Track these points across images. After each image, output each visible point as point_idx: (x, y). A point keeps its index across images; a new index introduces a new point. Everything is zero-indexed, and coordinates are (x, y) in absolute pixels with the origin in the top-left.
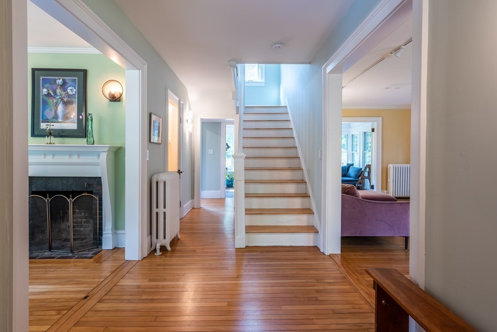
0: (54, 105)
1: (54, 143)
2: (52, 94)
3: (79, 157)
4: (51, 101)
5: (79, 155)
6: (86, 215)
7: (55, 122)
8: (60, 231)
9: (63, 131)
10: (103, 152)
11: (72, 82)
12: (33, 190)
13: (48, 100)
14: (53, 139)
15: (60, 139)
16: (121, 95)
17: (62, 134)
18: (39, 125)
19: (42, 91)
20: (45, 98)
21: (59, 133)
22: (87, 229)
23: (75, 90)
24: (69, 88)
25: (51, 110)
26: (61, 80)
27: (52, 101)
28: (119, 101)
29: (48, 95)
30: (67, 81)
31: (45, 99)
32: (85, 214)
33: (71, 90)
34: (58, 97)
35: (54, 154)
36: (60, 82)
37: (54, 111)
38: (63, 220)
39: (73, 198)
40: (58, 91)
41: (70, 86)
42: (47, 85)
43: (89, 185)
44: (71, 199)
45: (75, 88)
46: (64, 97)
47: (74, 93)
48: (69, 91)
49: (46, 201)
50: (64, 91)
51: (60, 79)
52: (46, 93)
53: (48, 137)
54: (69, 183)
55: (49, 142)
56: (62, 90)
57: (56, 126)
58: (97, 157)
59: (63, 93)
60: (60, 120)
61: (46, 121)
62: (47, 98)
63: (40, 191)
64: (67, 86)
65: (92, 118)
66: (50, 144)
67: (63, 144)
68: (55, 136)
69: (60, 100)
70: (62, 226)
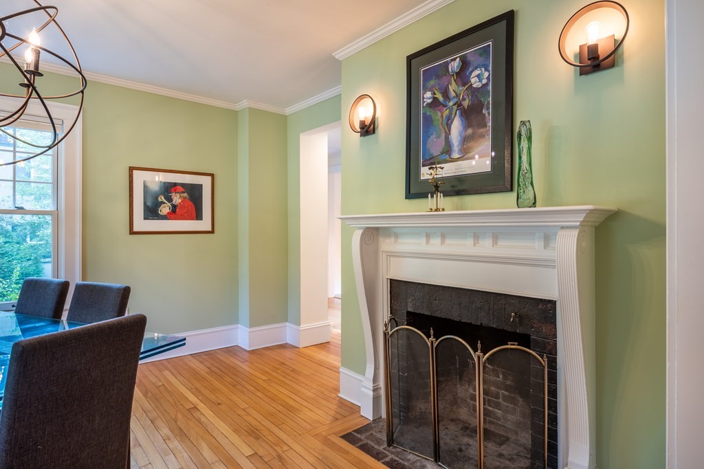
0: (445, 122)
1: (443, 210)
2: (441, 99)
3: (495, 242)
4: (438, 116)
5: (495, 238)
6: (509, 383)
7: (446, 162)
8: (455, 402)
9: (460, 179)
10: (563, 228)
11: (481, 55)
12: (409, 310)
13: (433, 115)
14: (442, 201)
15: (455, 199)
16: (618, 45)
17: (460, 187)
19: (423, 98)
21: (453, 186)
22: (510, 417)
23: (486, 74)
24: (475, 73)
25: (438, 137)
26: (458, 59)
27: (439, 114)
28: (612, 65)
29: (435, 103)
30: (470, 58)
31: (428, 113)
32: (505, 377)
33: (478, 76)
34: (451, 104)
35: (444, 234)
36: (455, 65)
37: (443, 135)
38: (461, 379)
39: (484, 352)
40: (453, 87)
41: (476, 68)
42: (432, 83)
43: (520, 317)
44: (479, 353)
45: (487, 70)
46: (464, 99)
47: (484, 81)
48: (473, 80)
49: (429, 344)
50: (464, 85)
51: (455, 59)
52: (429, 101)
53: (432, 197)
54: (474, 306)
55: (434, 207)
56: (460, 83)
57: (448, 170)
58: (542, 243)
59: (462, 90)
60: (456, 155)
61: (430, 161)
62: (432, 110)
63: (420, 314)
64: (470, 69)
65: (530, 131)
66: (436, 210)
67: (462, 210)
68: (446, 194)
69: (455, 107)
70: (459, 391)
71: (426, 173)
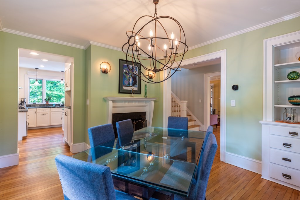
0: (128, 78)
2: (128, 73)
4: (127, 76)
7: (128, 86)
18: (122, 88)
19: (123, 71)
20: (125, 74)
25: (127, 81)
26: (131, 66)
29: (126, 73)
34: (130, 75)
40: (130, 72)
42: (126, 68)
45: (137, 71)
46: (132, 75)
50: (133, 72)
52: (125, 72)
60: (131, 86)
61: (125, 86)
64: (134, 70)
66: (132, 97)
71: (125, 88)
